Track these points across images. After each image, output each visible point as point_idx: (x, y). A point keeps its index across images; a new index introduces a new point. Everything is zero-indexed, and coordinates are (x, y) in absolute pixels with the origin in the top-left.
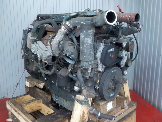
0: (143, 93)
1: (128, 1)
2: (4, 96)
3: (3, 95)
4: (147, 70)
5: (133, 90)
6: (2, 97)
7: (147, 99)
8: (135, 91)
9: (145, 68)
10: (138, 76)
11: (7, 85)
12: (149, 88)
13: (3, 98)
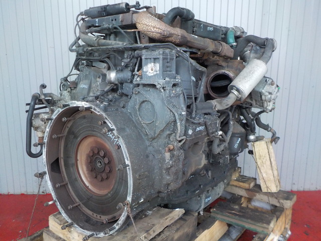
2: (44, 189)
3: (44, 187)
13: (43, 192)
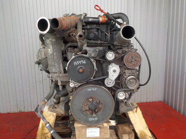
0: (176, 104)
1: (157, 1)
4: (180, 78)
5: (163, 101)
6: (19, 110)
7: (181, 111)
8: (166, 102)
9: (178, 76)
10: (169, 86)
11: (23, 97)
12: (182, 99)
